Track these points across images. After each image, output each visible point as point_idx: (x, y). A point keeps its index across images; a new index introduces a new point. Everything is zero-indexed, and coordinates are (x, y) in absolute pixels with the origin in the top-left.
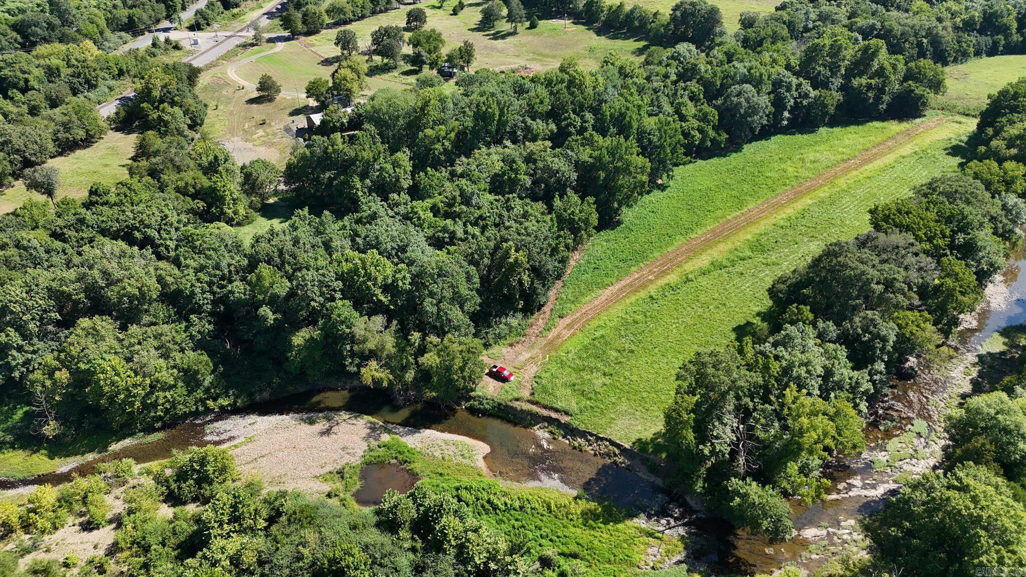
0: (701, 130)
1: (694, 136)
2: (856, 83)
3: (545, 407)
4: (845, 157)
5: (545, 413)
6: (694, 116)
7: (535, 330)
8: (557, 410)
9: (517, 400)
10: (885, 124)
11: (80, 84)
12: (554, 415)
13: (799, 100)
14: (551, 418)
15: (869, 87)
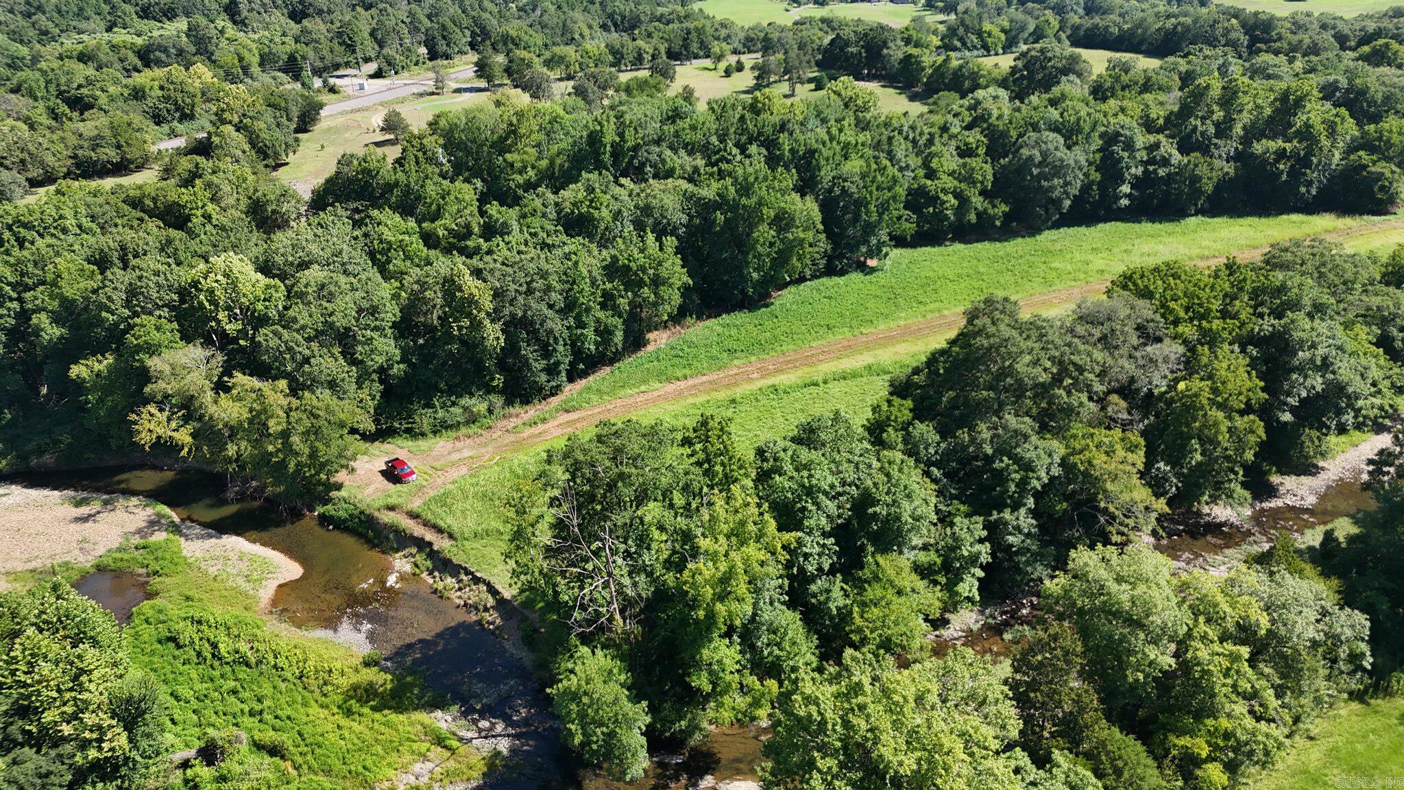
0: (957, 195)
1: (944, 202)
2: (1259, 147)
3: (426, 524)
4: (1206, 253)
5: (418, 530)
6: (952, 174)
7: (513, 422)
8: (440, 531)
9: (391, 508)
10: (1310, 218)
11: (168, 111)
12: (429, 536)
13: (1151, 168)
14: (423, 539)
15: (1281, 155)
